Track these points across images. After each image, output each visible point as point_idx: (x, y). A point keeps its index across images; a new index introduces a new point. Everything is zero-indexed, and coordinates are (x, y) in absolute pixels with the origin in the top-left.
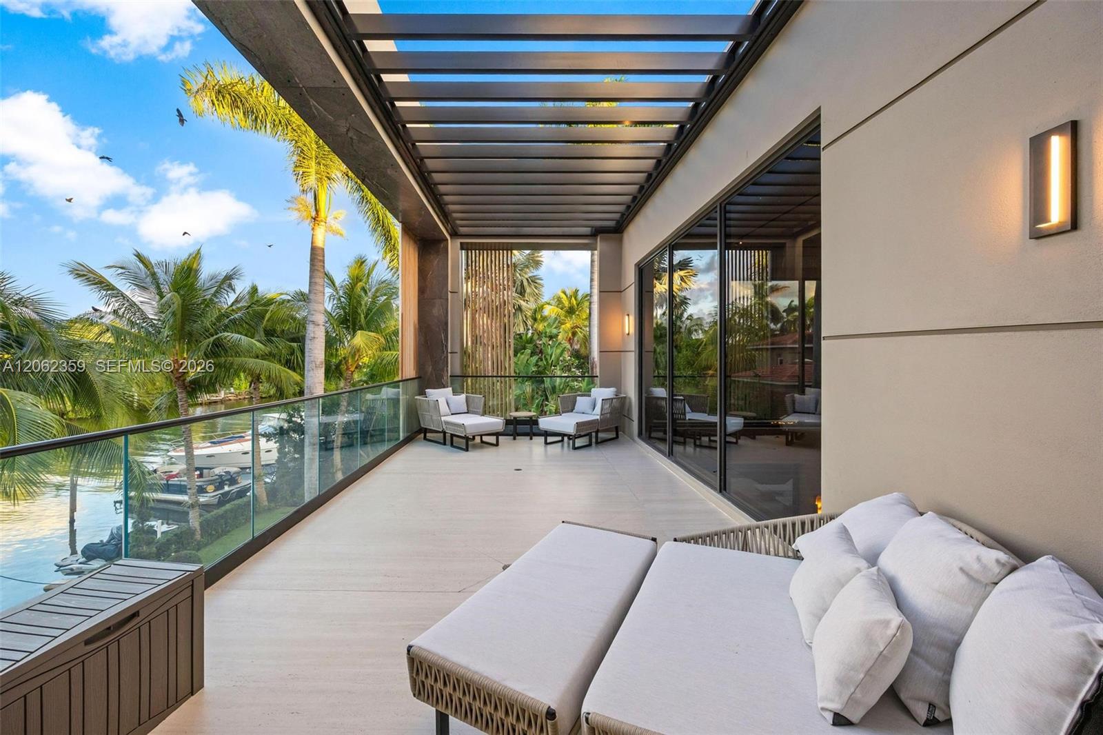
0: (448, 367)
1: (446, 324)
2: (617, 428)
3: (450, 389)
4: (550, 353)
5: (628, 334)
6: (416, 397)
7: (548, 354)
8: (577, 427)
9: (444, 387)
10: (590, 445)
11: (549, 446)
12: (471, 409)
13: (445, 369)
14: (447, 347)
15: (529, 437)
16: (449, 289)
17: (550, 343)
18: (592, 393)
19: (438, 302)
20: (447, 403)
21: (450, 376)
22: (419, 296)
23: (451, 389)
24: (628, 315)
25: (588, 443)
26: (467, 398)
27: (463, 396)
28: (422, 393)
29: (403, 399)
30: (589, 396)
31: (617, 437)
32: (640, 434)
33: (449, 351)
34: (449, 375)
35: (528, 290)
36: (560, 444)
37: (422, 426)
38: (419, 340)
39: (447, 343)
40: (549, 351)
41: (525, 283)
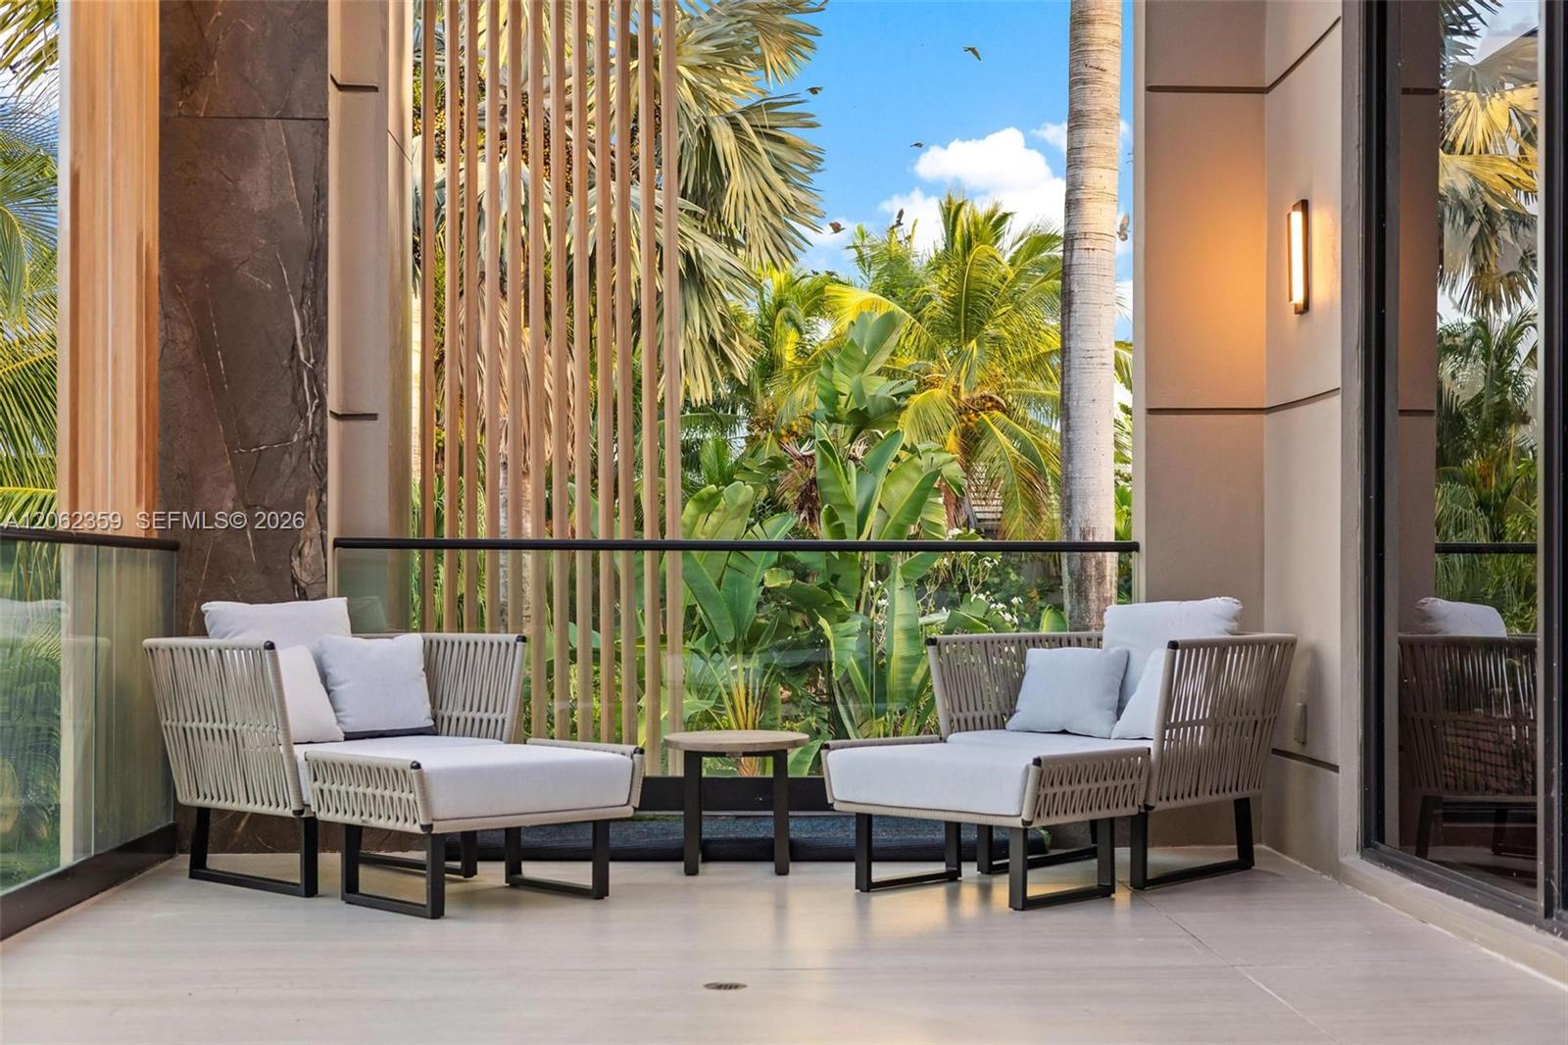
0: (323, 489)
1: (317, 255)
2: (1243, 808)
3: (337, 606)
4: (858, 504)
5: (1305, 308)
6: (148, 642)
7: (848, 507)
8: (1040, 782)
9: (304, 596)
10: (1102, 892)
11: (880, 901)
12: (452, 711)
13: (312, 499)
14: (318, 380)
15: (770, 867)
16: (334, 67)
17: (859, 449)
18: (1106, 634)
19: (271, 134)
20: (324, 678)
21: (337, 544)
22: (165, 103)
23: (341, 603)
24: (1304, 206)
25: (1093, 883)
26: (430, 652)
27: (411, 643)
28: (183, 619)
29: (76, 649)
30: (1097, 642)
31: (1245, 860)
32: (1372, 838)
33: (333, 403)
34: (332, 534)
35: (738, 182)
36: (939, 891)
37: (184, 798)
38: (167, 342)
39: (321, 357)
40: (854, 490)
41: (725, 141)
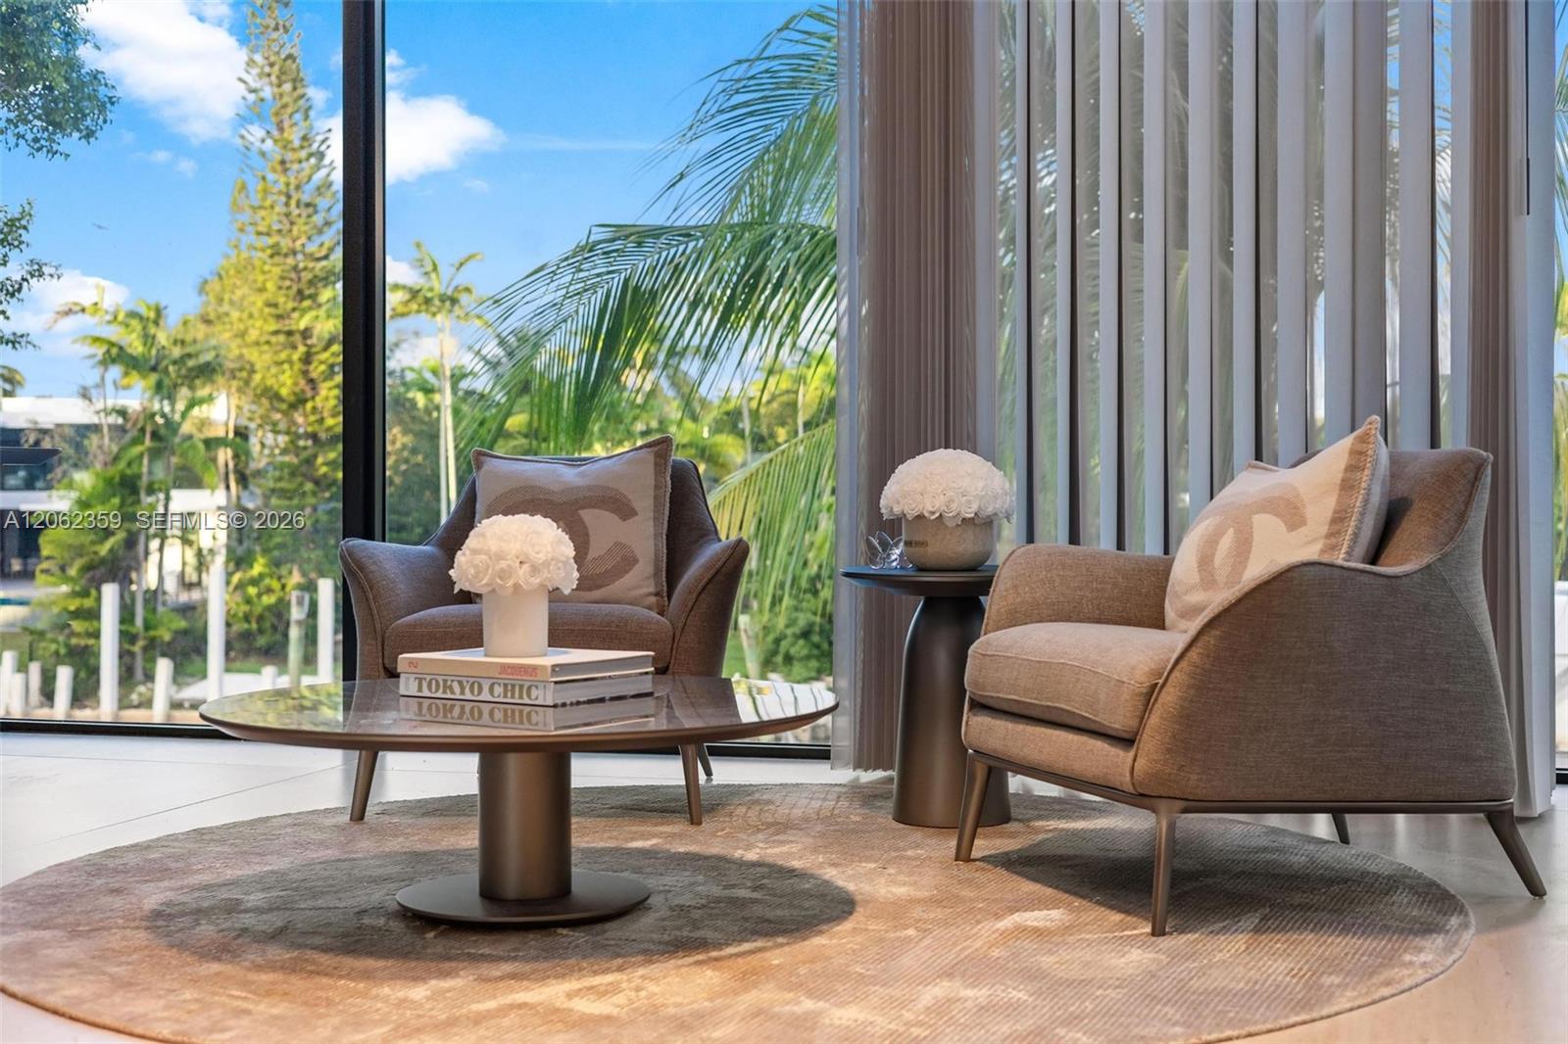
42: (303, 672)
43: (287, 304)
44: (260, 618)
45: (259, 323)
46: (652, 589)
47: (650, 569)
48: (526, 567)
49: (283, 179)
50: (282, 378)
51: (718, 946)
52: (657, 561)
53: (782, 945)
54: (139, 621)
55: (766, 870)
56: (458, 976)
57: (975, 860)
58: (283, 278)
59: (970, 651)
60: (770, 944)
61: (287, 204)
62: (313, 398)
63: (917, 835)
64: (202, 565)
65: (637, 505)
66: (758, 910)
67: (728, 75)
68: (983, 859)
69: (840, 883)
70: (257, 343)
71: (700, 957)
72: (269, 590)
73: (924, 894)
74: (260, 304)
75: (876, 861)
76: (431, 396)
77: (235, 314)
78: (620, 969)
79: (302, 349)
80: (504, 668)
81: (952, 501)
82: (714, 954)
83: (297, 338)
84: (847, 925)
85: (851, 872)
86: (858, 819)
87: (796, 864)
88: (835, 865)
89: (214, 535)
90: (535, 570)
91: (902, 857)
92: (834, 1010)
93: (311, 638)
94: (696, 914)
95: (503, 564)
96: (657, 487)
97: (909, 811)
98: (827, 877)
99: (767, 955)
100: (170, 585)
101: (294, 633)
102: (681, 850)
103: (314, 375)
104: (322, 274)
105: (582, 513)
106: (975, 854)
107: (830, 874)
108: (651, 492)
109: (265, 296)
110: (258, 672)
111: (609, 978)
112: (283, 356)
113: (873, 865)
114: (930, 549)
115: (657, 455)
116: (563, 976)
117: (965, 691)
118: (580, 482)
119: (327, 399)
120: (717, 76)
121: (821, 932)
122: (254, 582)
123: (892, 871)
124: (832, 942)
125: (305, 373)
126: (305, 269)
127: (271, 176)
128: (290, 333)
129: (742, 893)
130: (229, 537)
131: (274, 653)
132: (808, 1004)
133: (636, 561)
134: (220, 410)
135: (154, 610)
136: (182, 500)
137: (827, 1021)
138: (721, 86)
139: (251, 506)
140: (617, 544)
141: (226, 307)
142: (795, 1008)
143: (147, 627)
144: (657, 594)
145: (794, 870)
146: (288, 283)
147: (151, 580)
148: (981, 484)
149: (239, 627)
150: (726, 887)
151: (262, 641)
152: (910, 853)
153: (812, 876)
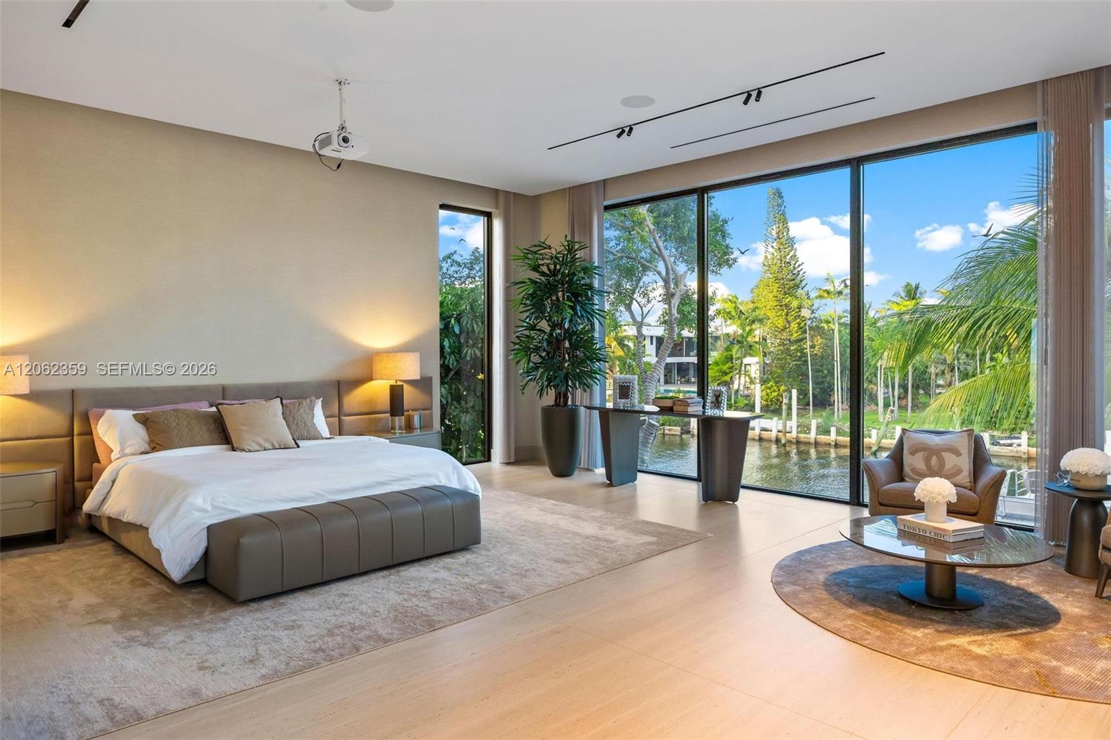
42: (787, 419)
43: (781, 296)
44: (771, 401)
45: (771, 303)
46: (968, 480)
47: (967, 474)
48: (941, 496)
49: (780, 254)
50: (779, 321)
51: (1015, 629)
52: (970, 471)
53: (1037, 632)
54: (733, 401)
55: (1021, 592)
56: (928, 628)
57: (1104, 598)
58: (778, 288)
59: (1103, 529)
60: (1032, 630)
61: (781, 263)
62: (789, 327)
63: (1077, 581)
64: (752, 382)
65: (962, 452)
66: (1023, 612)
67: (969, 256)
68: (1106, 598)
69: (1052, 603)
70: (770, 309)
71: (1009, 633)
72: (774, 391)
73: (1086, 613)
74: (771, 296)
75: (1063, 593)
76: (829, 325)
77: (763, 300)
78: (982, 634)
79: (785, 311)
80: (935, 528)
81: (1091, 468)
82: (1014, 632)
83: (784, 307)
84: (1059, 626)
85: (1055, 598)
86: (1050, 568)
87: (1032, 590)
88: (1048, 593)
89: (755, 371)
90: (944, 497)
91: (1074, 592)
92: (1065, 667)
93: (790, 408)
94: (1002, 611)
95: (933, 495)
96: (969, 446)
97: (1071, 568)
98: (1046, 599)
99: (1034, 636)
100: (741, 388)
101: (784, 407)
102: (987, 577)
103: (789, 320)
104: (792, 286)
105: (942, 453)
106: (1105, 595)
107: (1046, 597)
108: (967, 448)
109: (773, 294)
110: (772, 419)
111: (980, 638)
112: (779, 313)
113: (1062, 595)
114: (1081, 483)
115: (969, 435)
116: (964, 634)
117: (1100, 542)
118: (941, 442)
119: (794, 327)
120: (964, 257)
121: (1050, 628)
122: (770, 388)
123: (1070, 599)
124: (1056, 633)
125: (787, 319)
126: (787, 284)
127: (776, 254)
128: (781, 306)
129: (1015, 602)
130: (760, 373)
131: (777, 412)
132: (1054, 663)
133: (962, 471)
134: (758, 332)
135: (737, 397)
136: (747, 360)
137: (1063, 672)
138: (966, 260)
139: (768, 362)
140: (955, 465)
141: (760, 297)
142: (1050, 664)
143: (735, 403)
144: (970, 482)
145: (1031, 594)
146: (781, 289)
147: (736, 386)
148: (1103, 463)
149: (764, 403)
150: (1009, 599)
151: (772, 408)
152: (1075, 590)
153: (1039, 598)
